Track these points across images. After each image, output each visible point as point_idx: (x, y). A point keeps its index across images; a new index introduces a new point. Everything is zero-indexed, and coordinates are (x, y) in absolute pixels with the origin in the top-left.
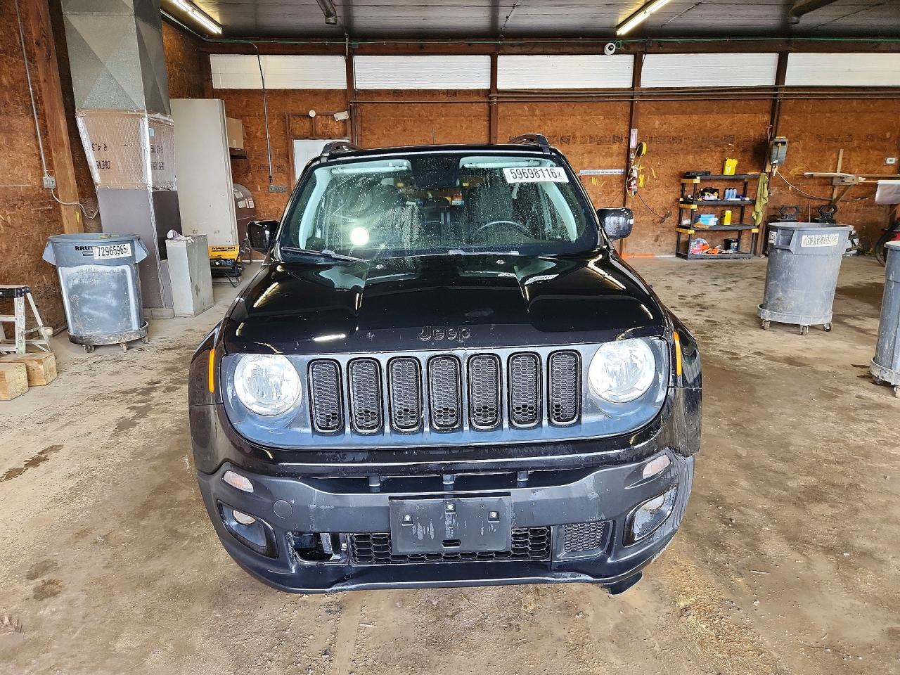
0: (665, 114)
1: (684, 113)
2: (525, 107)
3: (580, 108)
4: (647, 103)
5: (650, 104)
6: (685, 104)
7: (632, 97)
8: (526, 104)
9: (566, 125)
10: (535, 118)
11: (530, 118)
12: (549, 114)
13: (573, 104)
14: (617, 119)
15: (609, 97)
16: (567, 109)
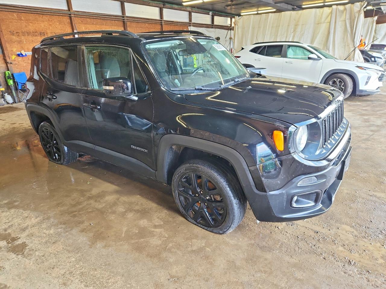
0: (86, 24)
1: (93, 24)
2: (15, 15)
3: (46, 18)
4: (77, 18)
5: (78, 19)
6: (92, 20)
7: (70, 15)
8: (15, 13)
9: (41, 26)
10: (22, 21)
11: (19, 21)
12: (30, 20)
13: (41, 16)
14: (65, 25)
15: (59, 13)
16: (40, 18)
